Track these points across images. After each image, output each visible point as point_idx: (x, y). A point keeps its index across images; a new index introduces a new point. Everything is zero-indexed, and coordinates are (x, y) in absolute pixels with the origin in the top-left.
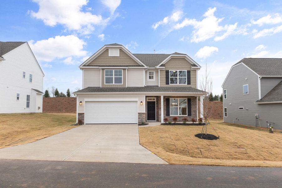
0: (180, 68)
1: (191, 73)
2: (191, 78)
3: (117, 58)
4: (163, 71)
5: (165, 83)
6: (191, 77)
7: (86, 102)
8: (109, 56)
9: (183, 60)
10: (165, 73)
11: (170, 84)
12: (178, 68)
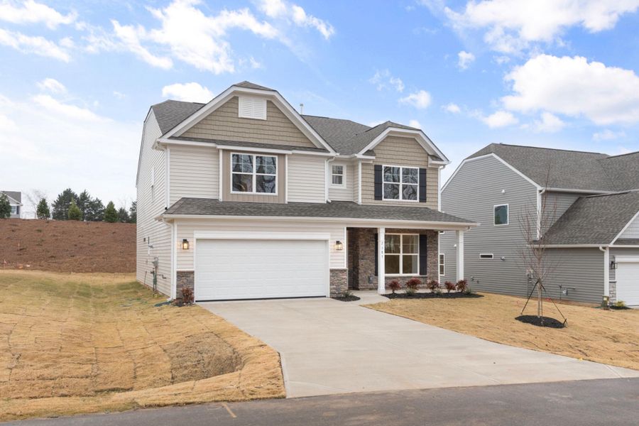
0: (405, 162)
1: (427, 176)
2: (427, 187)
3: (260, 123)
4: (368, 167)
5: (373, 198)
6: (427, 183)
7: (197, 240)
8: (240, 115)
9: (413, 142)
10: (373, 172)
11: (383, 199)
12: (400, 162)
